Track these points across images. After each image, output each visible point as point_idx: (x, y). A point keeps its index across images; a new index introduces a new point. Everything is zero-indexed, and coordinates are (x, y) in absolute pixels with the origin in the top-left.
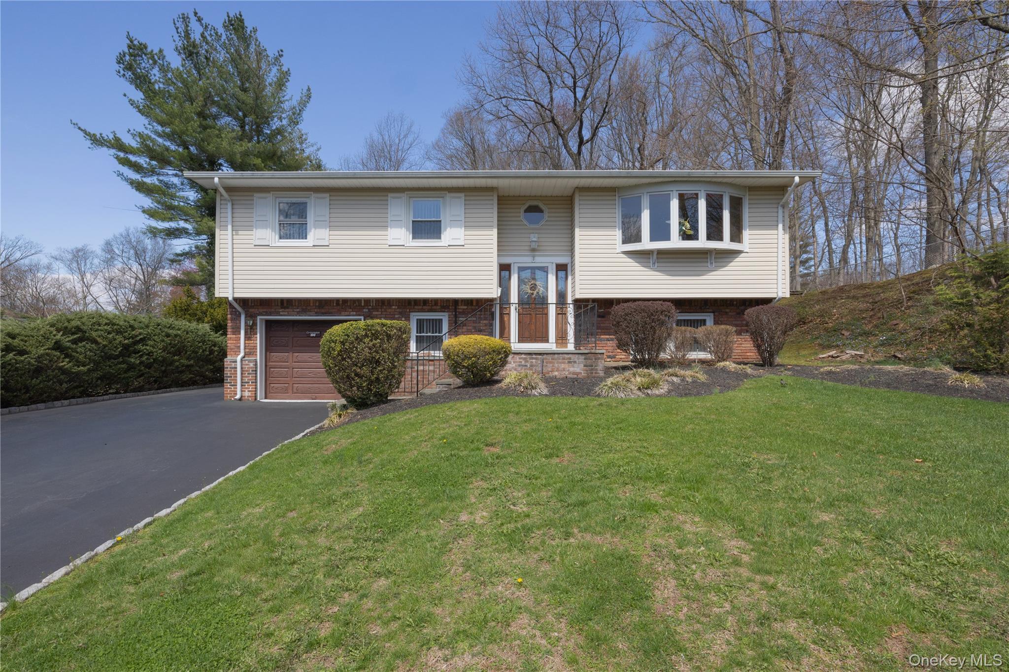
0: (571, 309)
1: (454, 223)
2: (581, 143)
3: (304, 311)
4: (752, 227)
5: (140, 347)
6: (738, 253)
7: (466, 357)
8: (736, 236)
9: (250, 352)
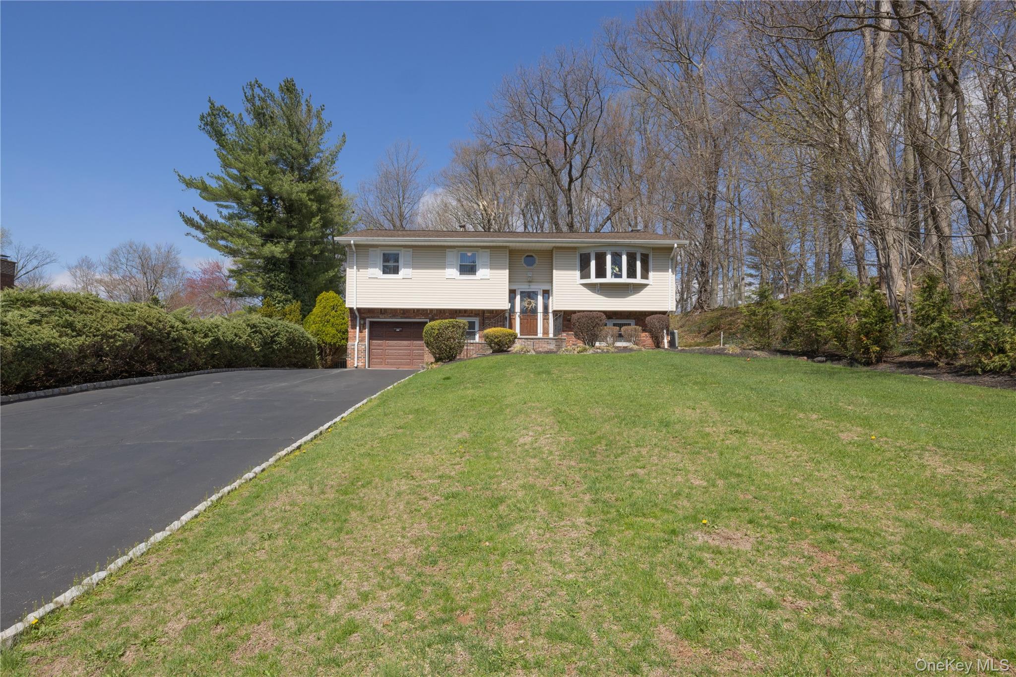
0: (551, 316)
1: (484, 266)
2: (571, 181)
3: (394, 316)
4: (655, 270)
5: (276, 338)
6: (646, 285)
7: (497, 337)
8: (645, 276)
9: (362, 340)
